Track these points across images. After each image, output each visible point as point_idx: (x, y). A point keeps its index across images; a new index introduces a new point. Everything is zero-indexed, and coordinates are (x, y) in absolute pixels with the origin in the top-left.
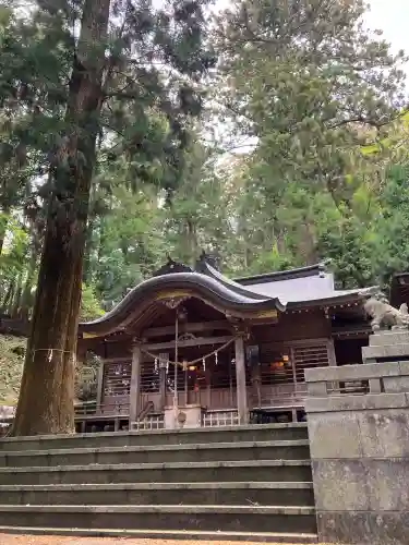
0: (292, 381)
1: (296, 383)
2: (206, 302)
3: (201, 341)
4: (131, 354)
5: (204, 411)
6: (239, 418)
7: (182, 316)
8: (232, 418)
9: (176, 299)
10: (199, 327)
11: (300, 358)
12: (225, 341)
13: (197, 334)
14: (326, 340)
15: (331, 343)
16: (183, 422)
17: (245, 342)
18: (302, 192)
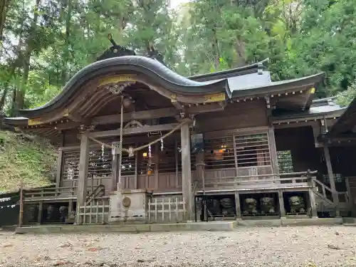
0: (234, 166)
1: (237, 168)
2: (151, 87)
3: (147, 129)
4: (79, 142)
5: (149, 196)
6: (183, 203)
7: (127, 103)
8: (176, 203)
9: (120, 84)
10: (146, 115)
11: (241, 145)
12: (171, 128)
13: (144, 122)
14: (267, 128)
15: (272, 131)
16: (127, 206)
17: (190, 129)
18: (236, 16)
